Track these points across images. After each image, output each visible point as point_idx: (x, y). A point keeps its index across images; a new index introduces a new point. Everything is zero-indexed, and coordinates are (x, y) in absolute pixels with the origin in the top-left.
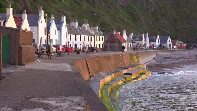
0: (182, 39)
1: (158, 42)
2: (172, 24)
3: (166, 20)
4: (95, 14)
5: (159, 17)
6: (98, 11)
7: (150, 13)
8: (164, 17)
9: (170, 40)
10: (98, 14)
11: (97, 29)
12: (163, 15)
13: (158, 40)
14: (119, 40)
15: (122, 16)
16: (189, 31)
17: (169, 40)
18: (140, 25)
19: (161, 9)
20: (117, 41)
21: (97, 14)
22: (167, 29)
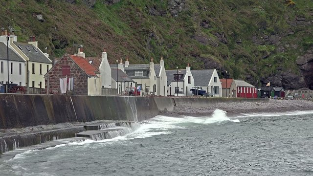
0: (249, 76)
1: (189, 82)
2: (226, 43)
3: (211, 32)
4: (40, 17)
5: (195, 26)
6: (49, 10)
7: (173, 15)
8: (207, 25)
9: (218, 78)
10: (47, 16)
11: (37, 47)
12: (205, 21)
13: (189, 77)
14: (80, 69)
15: (106, 23)
16: (266, 58)
17: (215, 78)
18: (151, 42)
19: (200, 8)
20: (75, 73)
21: (44, 17)
22: (213, 54)
